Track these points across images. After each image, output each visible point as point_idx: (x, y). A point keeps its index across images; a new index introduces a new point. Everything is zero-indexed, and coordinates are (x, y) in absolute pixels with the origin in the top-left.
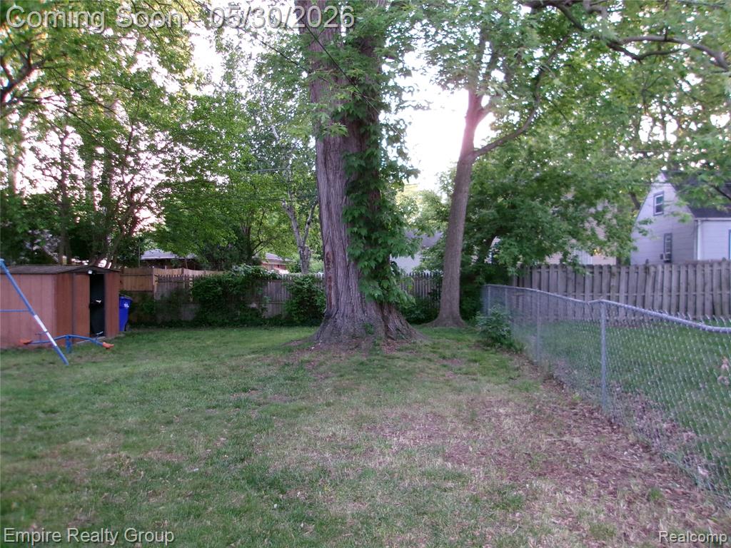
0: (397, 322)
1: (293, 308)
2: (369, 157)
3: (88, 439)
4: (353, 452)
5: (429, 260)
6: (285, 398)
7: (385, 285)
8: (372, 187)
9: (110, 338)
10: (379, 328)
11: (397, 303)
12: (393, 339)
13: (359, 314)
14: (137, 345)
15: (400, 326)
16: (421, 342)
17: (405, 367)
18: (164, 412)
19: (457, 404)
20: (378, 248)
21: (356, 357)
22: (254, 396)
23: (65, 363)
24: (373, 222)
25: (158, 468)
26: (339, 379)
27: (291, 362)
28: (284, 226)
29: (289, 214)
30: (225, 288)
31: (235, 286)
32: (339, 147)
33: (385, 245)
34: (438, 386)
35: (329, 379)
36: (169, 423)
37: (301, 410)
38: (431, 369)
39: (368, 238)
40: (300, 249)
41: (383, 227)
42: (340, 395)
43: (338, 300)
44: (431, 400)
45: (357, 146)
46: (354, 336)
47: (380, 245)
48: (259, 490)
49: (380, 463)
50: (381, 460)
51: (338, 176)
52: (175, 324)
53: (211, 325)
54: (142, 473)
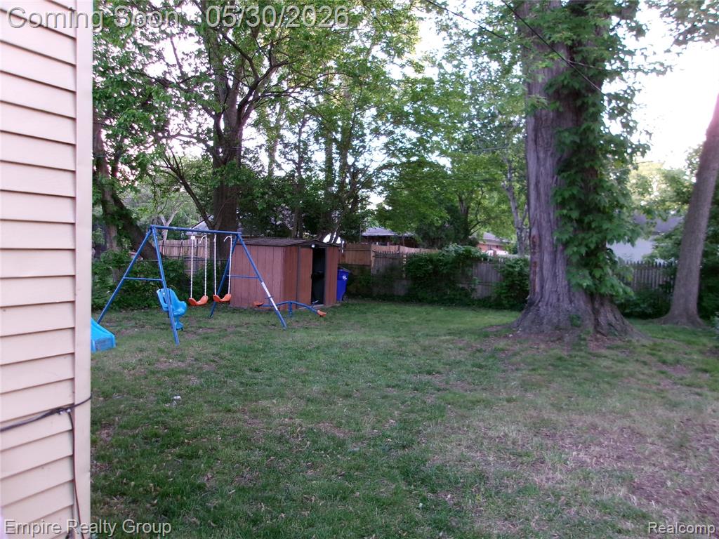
0: (610, 317)
1: (503, 291)
2: (585, 131)
3: (275, 401)
4: (520, 460)
5: (662, 247)
6: (467, 387)
7: (597, 273)
8: (587, 165)
9: (328, 306)
10: (587, 322)
11: (612, 296)
12: (603, 335)
13: (565, 305)
14: (347, 315)
15: (613, 321)
16: (638, 341)
17: (612, 368)
18: (347, 385)
19: (667, 424)
20: (591, 233)
21: (555, 351)
22: (436, 380)
23: (284, 326)
24: (587, 203)
25: (324, 441)
26: (530, 373)
27: (483, 348)
28: (504, 207)
29: (508, 194)
30: (436, 266)
31: (445, 265)
32: (552, 122)
33: (600, 230)
34: (647, 395)
35: (519, 372)
36: (347, 396)
37: (479, 402)
38: (643, 374)
39: (580, 221)
40: (517, 231)
41: (599, 210)
42: (526, 390)
43: (542, 287)
44: (633, 412)
45: (573, 120)
46: (557, 328)
47: (594, 229)
48: (410, 484)
49: (548, 479)
50: (550, 476)
51: (549, 153)
52: (388, 298)
53: (420, 301)
54: (308, 443)
